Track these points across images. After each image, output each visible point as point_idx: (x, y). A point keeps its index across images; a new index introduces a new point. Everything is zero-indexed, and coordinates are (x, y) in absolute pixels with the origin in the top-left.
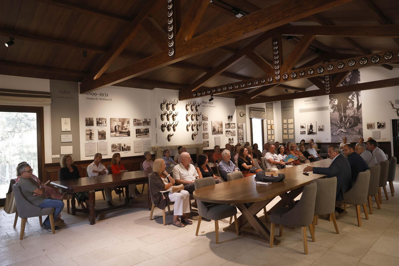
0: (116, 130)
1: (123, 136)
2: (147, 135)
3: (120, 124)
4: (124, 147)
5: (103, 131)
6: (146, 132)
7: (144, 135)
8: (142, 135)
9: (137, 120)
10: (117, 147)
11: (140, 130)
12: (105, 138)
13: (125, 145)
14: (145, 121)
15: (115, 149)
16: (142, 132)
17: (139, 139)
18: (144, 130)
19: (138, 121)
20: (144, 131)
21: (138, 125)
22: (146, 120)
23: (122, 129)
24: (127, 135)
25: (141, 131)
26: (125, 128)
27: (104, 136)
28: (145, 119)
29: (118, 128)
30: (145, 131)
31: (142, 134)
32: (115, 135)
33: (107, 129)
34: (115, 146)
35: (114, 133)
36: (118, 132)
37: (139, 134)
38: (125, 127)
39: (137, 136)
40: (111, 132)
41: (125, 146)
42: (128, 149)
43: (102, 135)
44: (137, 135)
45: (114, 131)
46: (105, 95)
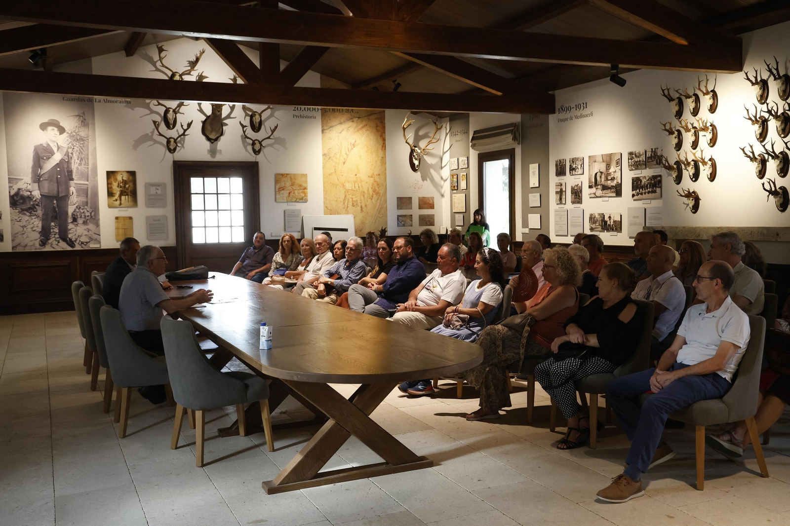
0: (596, 184)
1: (608, 195)
2: (655, 192)
3: (603, 167)
4: (608, 223)
5: (577, 186)
6: (655, 183)
7: (649, 193)
8: (645, 193)
9: (634, 156)
10: (597, 221)
11: (641, 181)
12: (580, 202)
13: (610, 217)
14: (651, 155)
15: (594, 225)
16: (645, 184)
17: (640, 204)
18: (648, 180)
19: (636, 156)
20: (648, 183)
21: (638, 166)
22: (655, 152)
23: (607, 180)
24: (614, 195)
25: (643, 182)
26: (612, 176)
27: (579, 196)
28: (652, 149)
29: (601, 177)
30: (651, 183)
31: (644, 191)
32: (595, 194)
33: (583, 179)
34: (594, 218)
35: (593, 190)
36: (599, 187)
37: (638, 191)
38: (612, 173)
39: (633, 196)
40: (590, 187)
41: (610, 219)
42: (617, 227)
43: (577, 194)
44: (634, 192)
45: (593, 183)
46: (582, 108)
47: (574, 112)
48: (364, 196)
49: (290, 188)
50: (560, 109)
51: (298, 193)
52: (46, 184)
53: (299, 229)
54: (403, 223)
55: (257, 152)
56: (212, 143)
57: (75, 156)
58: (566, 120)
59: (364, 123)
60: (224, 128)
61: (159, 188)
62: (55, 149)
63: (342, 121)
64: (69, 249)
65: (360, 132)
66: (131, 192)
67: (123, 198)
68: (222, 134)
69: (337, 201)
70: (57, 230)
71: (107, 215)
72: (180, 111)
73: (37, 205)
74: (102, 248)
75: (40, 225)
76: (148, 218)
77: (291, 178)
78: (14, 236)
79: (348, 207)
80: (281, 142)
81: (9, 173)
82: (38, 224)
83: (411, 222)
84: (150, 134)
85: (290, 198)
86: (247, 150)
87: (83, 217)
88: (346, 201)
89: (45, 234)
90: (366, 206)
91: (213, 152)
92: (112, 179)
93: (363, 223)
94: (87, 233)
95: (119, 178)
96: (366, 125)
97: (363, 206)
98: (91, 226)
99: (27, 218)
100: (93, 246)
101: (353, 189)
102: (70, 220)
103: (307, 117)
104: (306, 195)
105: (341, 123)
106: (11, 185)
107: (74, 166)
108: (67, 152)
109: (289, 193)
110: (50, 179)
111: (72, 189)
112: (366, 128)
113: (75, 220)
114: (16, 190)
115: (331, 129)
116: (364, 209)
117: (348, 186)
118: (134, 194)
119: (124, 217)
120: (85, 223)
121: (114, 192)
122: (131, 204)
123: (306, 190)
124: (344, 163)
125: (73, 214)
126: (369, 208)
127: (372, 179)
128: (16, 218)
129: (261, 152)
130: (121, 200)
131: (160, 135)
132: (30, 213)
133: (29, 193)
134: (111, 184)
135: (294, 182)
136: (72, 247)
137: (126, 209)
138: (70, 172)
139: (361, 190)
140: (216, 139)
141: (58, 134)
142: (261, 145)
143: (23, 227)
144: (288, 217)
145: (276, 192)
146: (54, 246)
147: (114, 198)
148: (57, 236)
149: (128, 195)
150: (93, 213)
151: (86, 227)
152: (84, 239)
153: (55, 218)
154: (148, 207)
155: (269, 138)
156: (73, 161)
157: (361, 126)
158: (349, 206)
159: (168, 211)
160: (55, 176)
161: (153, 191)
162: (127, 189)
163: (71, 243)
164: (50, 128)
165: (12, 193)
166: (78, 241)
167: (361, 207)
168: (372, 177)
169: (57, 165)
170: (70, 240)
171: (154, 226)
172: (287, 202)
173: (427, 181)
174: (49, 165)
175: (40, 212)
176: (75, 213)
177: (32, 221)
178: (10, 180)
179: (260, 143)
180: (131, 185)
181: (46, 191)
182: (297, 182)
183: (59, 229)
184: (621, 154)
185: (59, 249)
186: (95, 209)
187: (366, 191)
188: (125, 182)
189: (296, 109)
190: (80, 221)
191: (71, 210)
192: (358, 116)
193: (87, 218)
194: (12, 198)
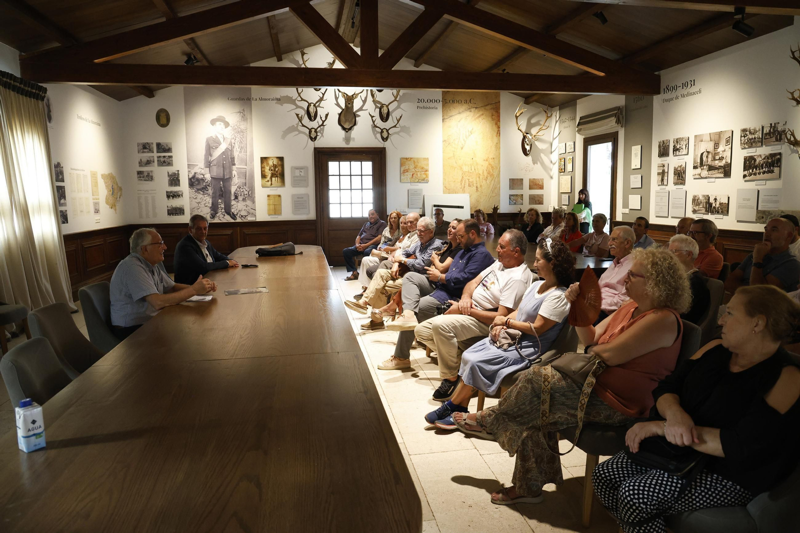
0: (702, 164)
1: (714, 176)
2: (772, 172)
3: (710, 147)
4: (714, 205)
5: (681, 166)
6: (773, 163)
7: (764, 173)
8: (759, 174)
9: (748, 133)
10: (701, 203)
11: (755, 160)
12: (683, 183)
13: (715, 199)
14: (770, 131)
15: (697, 207)
16: (759, 163)
17: (752, 186)
18: (764, 159)
19: (750, 133)
20: (764, 162)
21: (752, 144)
22: (775, 127)
23: (714, 159)
24: (722, 175)
25: (758, 161)
26: (720, 156)
27: (682, 177)
28: (771, 124)
29: (707, 157)
30: (767, 162)
31: (758, 171)
32: (700, 175)
33: (688, 160)
34: (698, 200)
35: (699, 171)
36: (705, 167)
37: (751, 171)
38: (721, 153)
39: (745, 176)
40: (695, 167)
41: (715, 202)
42: (724, 209)
43: (680, 175)
44: (746, 173)
45: (699, 164)
46: (689, 85)
47: (680, 91)
48: (479, 178)
49: (413, 170)
50: (666, 89)
51: (421, 175)
52: (215, 169)
53: (421, 206)
54: (514, 201)
55: (385, 139)
56: (347, 132)
57: (237, 146)
58: (672, 99)
59: (481, 113)
60: (357, 118)
61: (303, 171)
62: (222, 140)
63: (461, 111)
64: (233, 221)
65: (477, 120)
66: (280, 174)
67: (273, 179)
68: (355, 124)
69: (455, 181)
70: (223, 206)
71: (262, 193)
72: (321, 105)
73: (208, 186)
74: (257, 221)
75: (211, 202)
76: (293, 196)
77: (414, 161)
78: (192, 210)
79: (464, 187)
80: (405, 130)
81: (188, 160)
82: (209, 200)
83: (521, 201)
84: (296, 126)
85: (413, 179)
86: (376, 138)
87: (242, 195)
88: (463, 182)
89: (214, 209)
90: (481, 186)
91: (347, 139)
92: (265, 164)
93: (478, 201)
94: (246, 209)
95: (271, 163)
96: (483, 114)
97: (479, 186)
98: (249, 202)
99: (201, 196)
100: (250, 219)
101: (470, 171)
102: (233, 198)
103: (429, 108)
104: (427, 176)
105: (460, 113)
106: (190, 170)
107: (236, 154)
108: (231, 142)
109: (413, 175)
110: (217, 165)
111: (234, 173)
112: (483, 117)
113: (236, 197)
114: (193, 174)
115: (451, 118)
116: (479, 189)
117: (466, 169)
118: (282, 176)
119: (274, 195)
120: (244, 200)
121: (267, 174)
122: (280, 184)
123: (427, 172)
124: (462, 148)
125: (235, 193)
126: (483, 188)
127: (487, 162)
128: (194, 196)
129: (389, 139)
130: (272, 181)
131: (303, 126)
132: (203, 192)
133: (203, 176)
134: (264, 168)
135: (417, 165)
136: (235, 220)
137: (276, 188)
138: (233, 159)
139: (477, 172)
140: (350, 129)
141: (224, 127)
142: (388, 134)
143: (198, 203)
144: (411, 195)
145: (401, 174)
146: (220, 218)
147: (266, 180)
148: (223, 211)
149: (277, 177)
150: (250, 192)
151: (244, 203)
152: (243, 213)
153: (221, 196)
154: (293, 187)
155: (395, 126)
156: (235, 150)
157: (478, 115)
158: (466, 186)
159: (310, 190)
160: (222, 162)
161: (297, 173)
162: (277, 172)
163: (233, 216)
164: (218, 123)
165: (190, 177)
166: (238, 215)
167: (477, 187)
168: (487, 160)
169: (223, 153)
170: (233, 214)
171: (298, 203)
172: (411, 182)
173: (537, 164)
174: (217, 154)
175: (210, 191)
176: (237, 192)
177: (205, 199)
178: (189, 166)
179: (387, 131)
180: (280, 168)
181: (215, 174)
182: (419, 165)
183: (224, 205)
184: (733, 131)
185: (224, 221)
186: (252, 189)
187: (481, 172)
188: (275, 166)
189: (420, 101)
190: (240, 198)
191: (233, 189)
192: (476, 106)
193: (246, 196)
194: (190, 180)
